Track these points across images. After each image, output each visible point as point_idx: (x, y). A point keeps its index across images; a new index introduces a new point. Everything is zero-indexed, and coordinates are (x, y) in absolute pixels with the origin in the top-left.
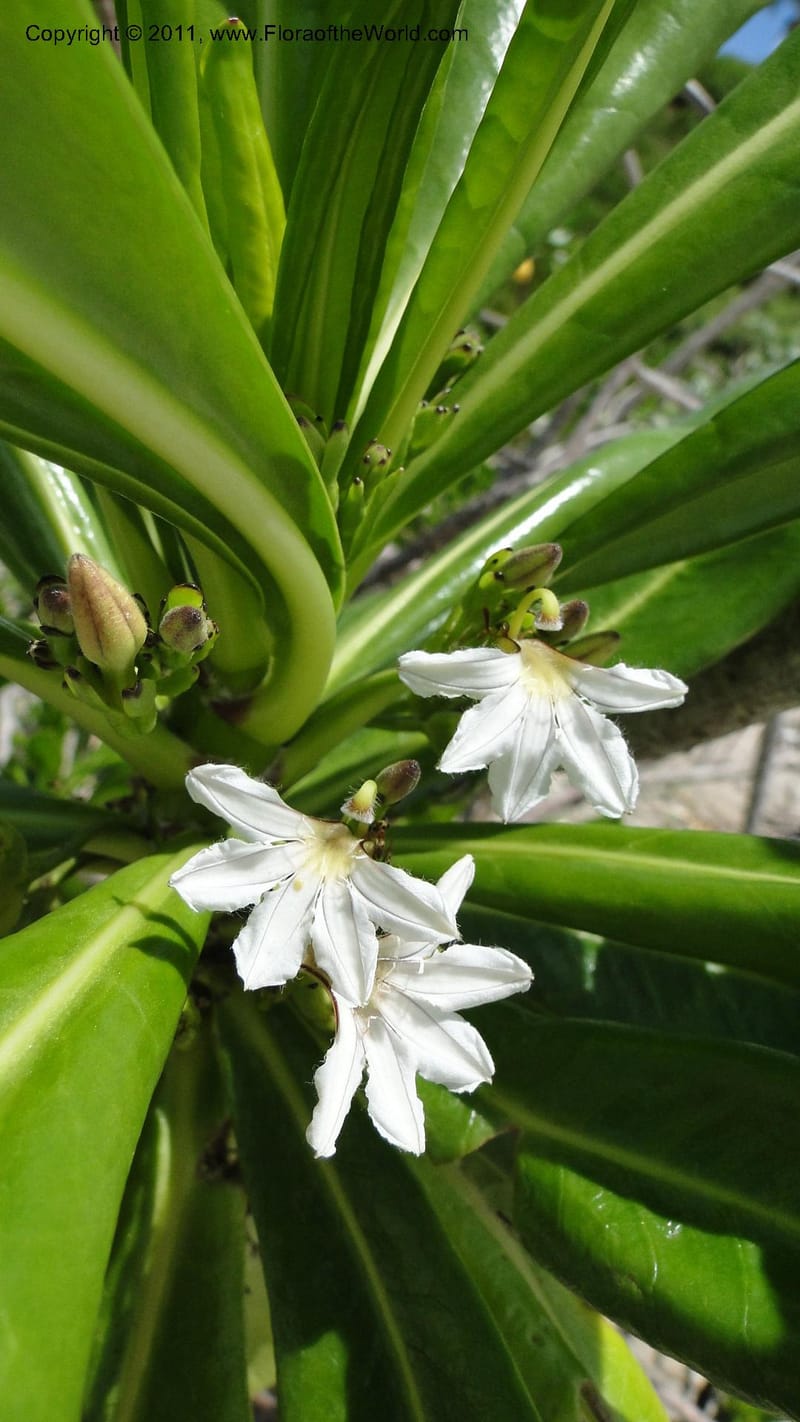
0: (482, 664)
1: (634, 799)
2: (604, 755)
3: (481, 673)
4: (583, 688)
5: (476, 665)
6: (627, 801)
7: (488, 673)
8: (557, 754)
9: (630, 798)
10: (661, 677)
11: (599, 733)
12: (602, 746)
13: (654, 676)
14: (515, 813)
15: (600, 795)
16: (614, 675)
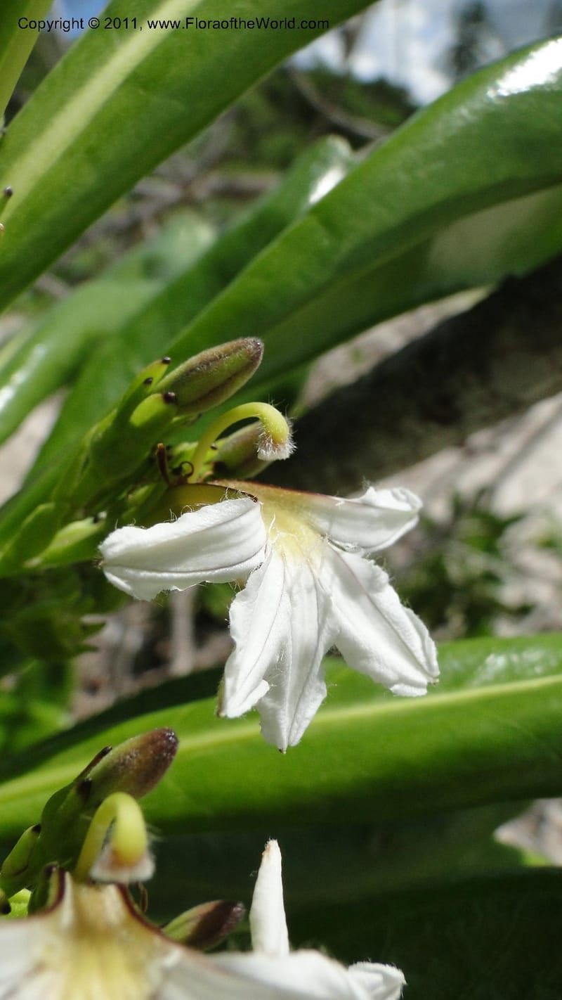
0: (232, 526)
1: (435, 663)
2: (378, 611)
3: (232, 540)
4: (337, 530)
5: (226, 528)
6: (426, 668)
7: (241, 538)
8: (332, 632)
9: (429, 662)
10: (403, 497)
11: (365, 584)
12: (373, 602)
13: (395, 495)
14: (294, 732)
15: (393, 670)
16: (367, 505)
